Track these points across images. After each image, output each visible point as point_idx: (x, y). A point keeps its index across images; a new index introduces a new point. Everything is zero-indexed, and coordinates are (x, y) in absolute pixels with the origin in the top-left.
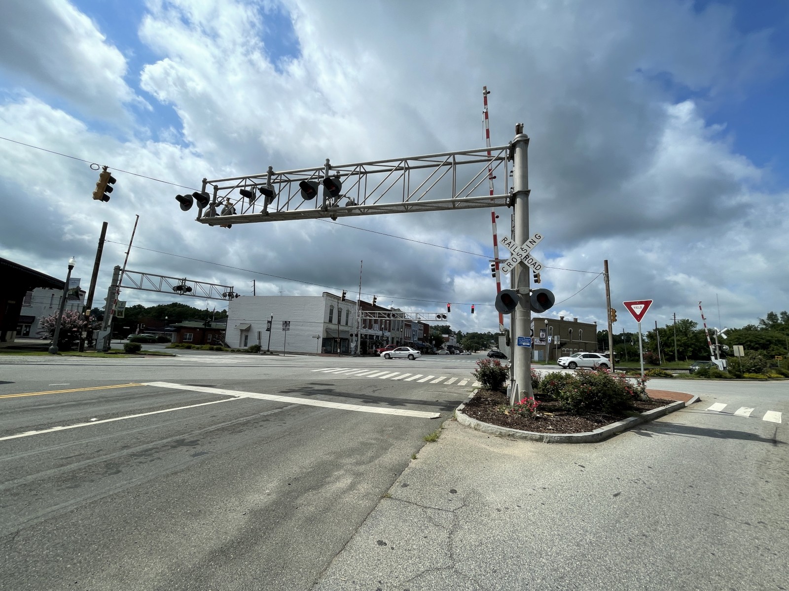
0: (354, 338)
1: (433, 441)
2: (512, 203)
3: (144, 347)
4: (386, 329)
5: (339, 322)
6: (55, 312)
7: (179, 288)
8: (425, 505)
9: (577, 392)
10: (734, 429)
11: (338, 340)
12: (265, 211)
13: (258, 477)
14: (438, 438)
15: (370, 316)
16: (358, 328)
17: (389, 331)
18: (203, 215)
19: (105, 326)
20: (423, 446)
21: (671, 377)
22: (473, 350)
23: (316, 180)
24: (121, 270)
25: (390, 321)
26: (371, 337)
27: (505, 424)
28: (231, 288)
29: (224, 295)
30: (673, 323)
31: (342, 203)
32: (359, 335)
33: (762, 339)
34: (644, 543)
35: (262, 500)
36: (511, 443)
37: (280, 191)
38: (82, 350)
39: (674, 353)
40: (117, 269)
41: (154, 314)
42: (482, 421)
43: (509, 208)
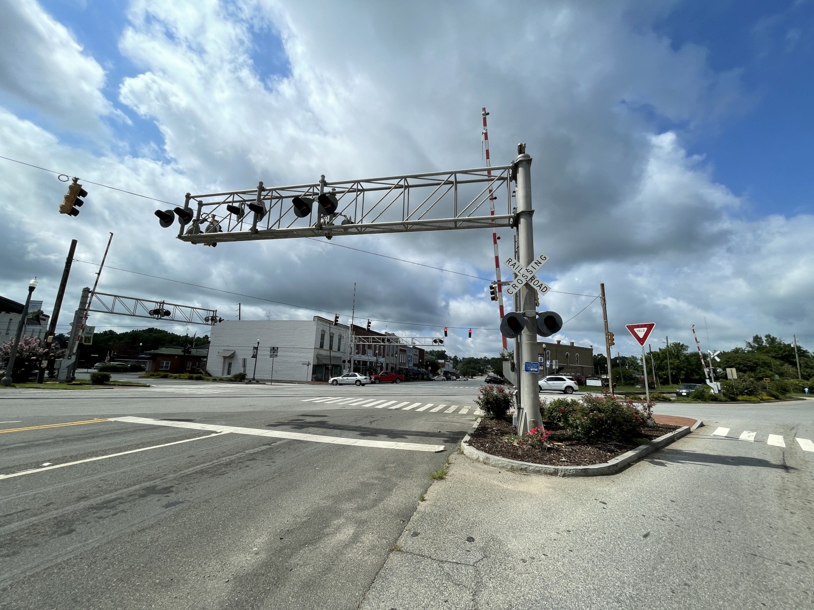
0: (347, 364)
1: (441, 478)
2: (516, 224)
3: (114, 377)
4: (380, 355)
5: (331, 348)
6: (11, 338)
7: (156, 312)
8: (441, 558)
9: (587, 420)
10: (743, 455)
11: (330, 367)
12: (254, 229)
13: (244, 531)
14: (445, 474)
15: (363, 342)
16: (351, 353)
17: (383, 357)
18: (185, 232)
19: (70, 354)
20: (431, 485)
21: (669, 401)
22: (469, 376)
23: (311, 197)
24: (90, 292)
25: (384, 346)
26: (365, 363)
27: (515, 456)
28: (214, 311)
29: (207, 319)
30: (666, 346)
31: (338, 222)
32: (352, 362)
33: (750, 361)
34: (688, 594)
35: (249, 561)
36: (525, 478)
37: (271, 208)
38: (41, 380)
39: (668, 376)
40: (86, 291)
41: (127, 341)
42: (491, 454)
43: (512, 228)
